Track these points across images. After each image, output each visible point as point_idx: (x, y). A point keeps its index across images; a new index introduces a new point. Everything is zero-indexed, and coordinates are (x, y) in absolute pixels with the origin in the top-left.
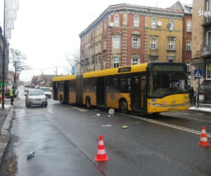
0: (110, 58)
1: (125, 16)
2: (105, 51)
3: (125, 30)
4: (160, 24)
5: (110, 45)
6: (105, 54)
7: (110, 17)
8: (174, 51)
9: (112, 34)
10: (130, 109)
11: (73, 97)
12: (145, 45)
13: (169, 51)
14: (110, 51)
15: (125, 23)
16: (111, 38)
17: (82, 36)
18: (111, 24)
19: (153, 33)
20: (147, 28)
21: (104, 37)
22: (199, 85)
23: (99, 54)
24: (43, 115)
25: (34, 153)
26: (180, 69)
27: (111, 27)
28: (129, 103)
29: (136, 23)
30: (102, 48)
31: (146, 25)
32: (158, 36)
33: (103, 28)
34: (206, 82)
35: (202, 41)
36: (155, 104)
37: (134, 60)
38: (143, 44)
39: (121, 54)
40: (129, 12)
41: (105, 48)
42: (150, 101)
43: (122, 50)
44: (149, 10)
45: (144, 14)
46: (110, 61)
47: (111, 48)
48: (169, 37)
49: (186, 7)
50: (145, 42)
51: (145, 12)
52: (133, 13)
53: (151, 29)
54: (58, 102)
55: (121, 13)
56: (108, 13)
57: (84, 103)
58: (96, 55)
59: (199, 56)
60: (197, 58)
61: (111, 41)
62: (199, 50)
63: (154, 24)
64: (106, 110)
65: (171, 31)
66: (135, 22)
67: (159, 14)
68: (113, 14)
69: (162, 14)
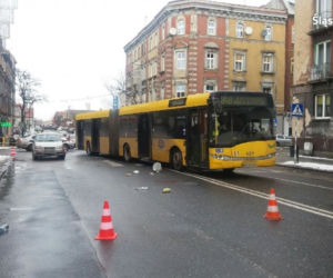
0: (170, 83)
1: (194, 18)
2: (162, 73)
3: (194, 40)
4: (249, 30)
5: (170, 64)
6: (164, 77)
7: (170, 20)
8: (272, 74)
9: (174, 47)
10: (184, 163)
11: (104, 145)
12: (225, 64)
13: (263, 74)
14: (171, 73)
15: (194, 29)
16: (172, 53)
17: (128, 48)
18: (172, 31)
19: (238, 45)
20: (229, 38)
21: (162, 51)
22: (305, 128)
23: (155, 77)
24: (52, 172)
25: (7, 227)
26: (262, 102)
27: (172, 36)
28: (184, 155)
29: (212, 30)
30: (159, 68)
31: (227, 33)
32: (245, 51)
33: (160, 38)
34: (315, 123)
35: (308, 58)
36: (221, 156)
37: (208, 88)
38: (222, 62)
39: (188, 77)
40: (199, 12)
41: (163, 69)
42: (213, 151)
43: (190, 72)
44: (232, 8)
45: (224, 15)
46: (171, 89)
47: (172, 68)
48: (263, 52)
49: (291, 4)
50: (225, 59)
51: (225, 12)
52: (206, 13)
53: (236, 39)
54: (84, 152)
55: (187, 13)
56: (167, 14)
57: (121, 154)
58: (150, 79)
59: (305, 83)
60: (302, 85)
61: (172, 58)
62: (305, 72)
63: (240, 31)
64: (150, 164)
65: (267, 42)
66: (209, 27)
67: (247, 15)
68: (174, 14)
69: (253, 16)
